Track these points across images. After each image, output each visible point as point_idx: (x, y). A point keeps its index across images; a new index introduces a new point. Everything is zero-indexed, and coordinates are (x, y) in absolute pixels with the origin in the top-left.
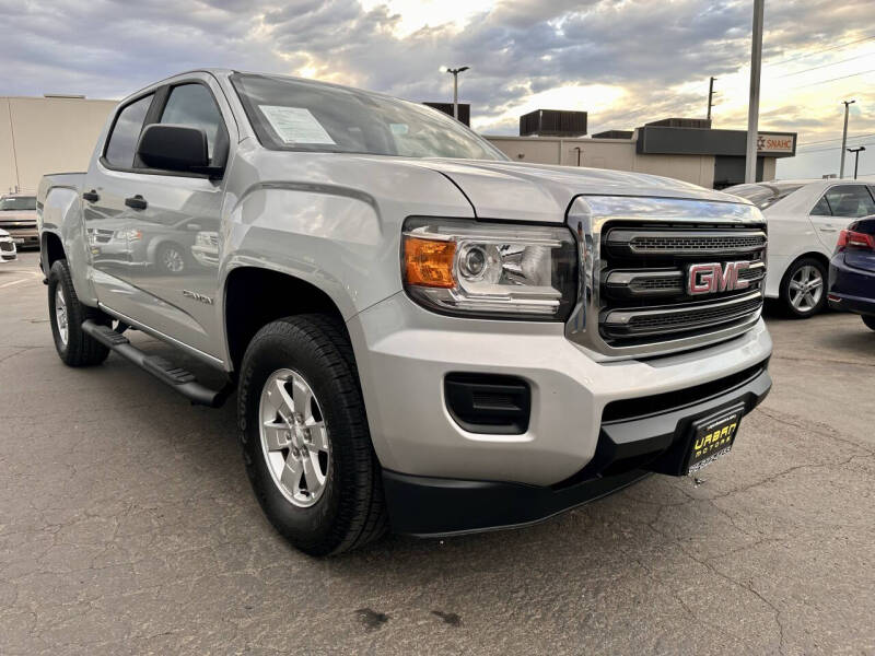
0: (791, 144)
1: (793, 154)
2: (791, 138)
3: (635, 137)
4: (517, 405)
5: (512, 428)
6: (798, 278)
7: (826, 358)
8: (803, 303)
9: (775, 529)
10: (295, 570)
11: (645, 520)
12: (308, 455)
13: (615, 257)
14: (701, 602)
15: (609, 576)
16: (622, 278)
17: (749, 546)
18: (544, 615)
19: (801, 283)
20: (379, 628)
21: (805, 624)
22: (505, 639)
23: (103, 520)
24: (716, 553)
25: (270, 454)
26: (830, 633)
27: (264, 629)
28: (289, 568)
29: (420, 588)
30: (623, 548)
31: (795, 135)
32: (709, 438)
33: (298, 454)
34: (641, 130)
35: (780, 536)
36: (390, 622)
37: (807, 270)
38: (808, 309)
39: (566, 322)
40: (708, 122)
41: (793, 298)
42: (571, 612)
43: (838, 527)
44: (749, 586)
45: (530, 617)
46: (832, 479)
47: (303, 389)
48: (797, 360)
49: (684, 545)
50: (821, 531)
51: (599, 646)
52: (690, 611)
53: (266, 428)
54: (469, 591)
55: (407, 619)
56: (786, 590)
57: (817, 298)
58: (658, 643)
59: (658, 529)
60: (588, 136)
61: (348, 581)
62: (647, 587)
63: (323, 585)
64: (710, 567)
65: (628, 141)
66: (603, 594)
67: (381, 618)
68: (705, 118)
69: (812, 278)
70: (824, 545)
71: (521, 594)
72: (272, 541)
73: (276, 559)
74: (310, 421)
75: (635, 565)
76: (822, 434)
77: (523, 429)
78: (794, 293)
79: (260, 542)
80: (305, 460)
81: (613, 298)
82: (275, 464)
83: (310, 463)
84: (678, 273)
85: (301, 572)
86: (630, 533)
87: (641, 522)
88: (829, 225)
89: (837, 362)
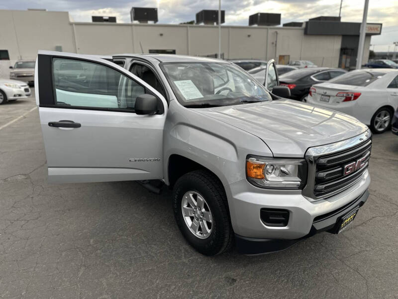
0: (379, 29)
1: (380, 34)
2: (380, 26)
3: (304, 26)
4: (284, 217)
5: (282, 224)
6: (379, 116)
7: (389, 158)
8: (380, 127)
9: (366, 246)
10: (200, 260)
11: (318, 241)
12: (202, 221)
13: (321, 168)
14: (340, 277)
15: (308, 265)
16: (322, 174)
17: (357, 253)
18: (288, 280)
19: (380, 118)
20: (234, 284)
21: (376, 286)
22: (276, 289)
23: (126, 237)
24: (345, 256)
25: (186, 217)
26: (384, 289)
27: (196, 284)
28: (197, 259)
29: (244, 268)
30: (312, 253)
31: (381, 24)
32: (346, 221)
33: (198, 220)
34: (307, 23)
35: (368, 249)
36: (237, 282)
37: (384, 112)
38: (382, 129)
39: (302, 189)
40: (339, 18)
41: (376, 125)
42: (296, 279)
43: (389, 246)
44: (357, 270)
45: (283, 281)
46: (388, 223)
47: (202, 200)
48: (376, 158)
49: (333, 252)
50: (383, 247)
51: (307, 293)
52: (337, 280)
53: (184, 208)
54: (261, 270)
55: (242, 281)
56: (369, 272)
57: (386, 125)
58: (327, 291)
59: (324, 245)
60: (281, 26)
61: (219, 265)
62: (321, 270)
63: (210, 267)
64: (343, 262)
65: (300, 28)
66: (306, 272)
67: (234, 280)
68: (338, 16)
69: (385, 116)
70: (384, 253)
71: (279, 272)
72: (187, 247)
73: (191, 256)
74: (203, 210)
75: (316, 261)
76: (385, 200)
77: (285, 224)
78: (377, 122)
79: (184, 248)
80: (201, 223)
81: (319, 181)
82: (188, 222)
83: (203, 224)
84: (340, 169)
85: (202, 261)
86: (314, 247)
87: (317, 242)
88: (395, 93)
89: (393, 160)
